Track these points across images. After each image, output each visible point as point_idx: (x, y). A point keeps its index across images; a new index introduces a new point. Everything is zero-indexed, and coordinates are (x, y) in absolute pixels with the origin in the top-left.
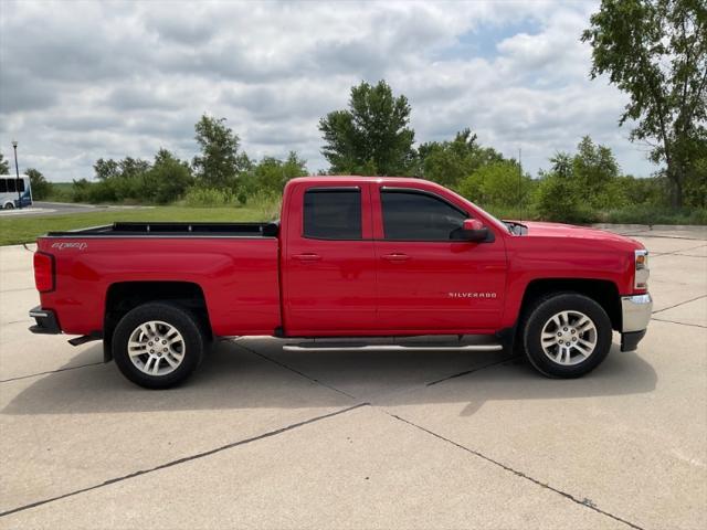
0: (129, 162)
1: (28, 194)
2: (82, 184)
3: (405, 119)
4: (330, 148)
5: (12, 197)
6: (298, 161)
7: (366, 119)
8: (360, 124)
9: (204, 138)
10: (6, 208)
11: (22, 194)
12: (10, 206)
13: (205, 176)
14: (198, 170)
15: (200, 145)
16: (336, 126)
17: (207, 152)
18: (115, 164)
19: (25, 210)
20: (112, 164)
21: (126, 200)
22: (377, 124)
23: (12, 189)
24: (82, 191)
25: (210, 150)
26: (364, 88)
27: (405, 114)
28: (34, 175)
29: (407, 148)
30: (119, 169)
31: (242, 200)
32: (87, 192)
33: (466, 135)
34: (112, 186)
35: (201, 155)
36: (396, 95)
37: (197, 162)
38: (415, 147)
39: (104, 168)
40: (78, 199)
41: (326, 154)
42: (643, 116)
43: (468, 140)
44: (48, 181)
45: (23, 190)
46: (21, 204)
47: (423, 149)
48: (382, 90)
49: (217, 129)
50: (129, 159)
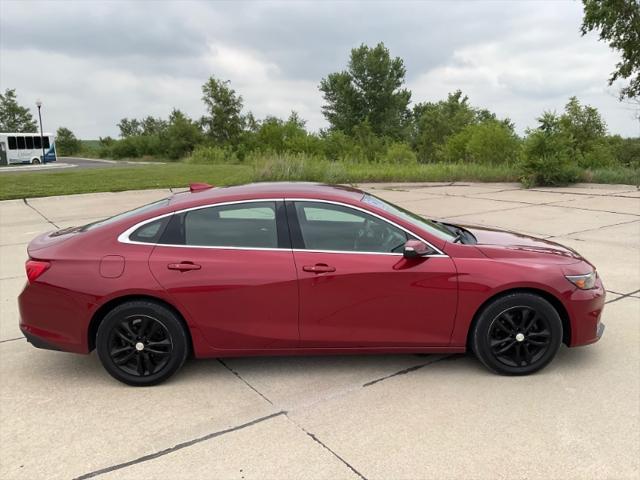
0: (150, 121)
1: (52, 151)
2: (107, 142)
3: (401, 80)
4: (330, 108)
5: (37, 153)
6: (299, 121)
7: (364, 80)
8: (359, 85)
9: (211, 99)
10: (32, 164)
11: (47, 151)
12: (36, 161)
13: (211, 134)
14: (206, 129)
15: (207, 106)
16: (336, 86)
17: (213, 112)
18: (138, 124)
19: (49, 165)
20: (135, 123)
21: (145, 157)
22: (374, 86)
23: (38, 146)
24: (107, 147)
25: (215, 111)
26: (363, 50)
27: (400, 75)
28: (64, 133)
29: (403, 108)
30: (141, 128)
31: (241, 157)
32: (110, 148)
33: (458, 95)
34: (133, 143)
35: (209, 115)
36: (392, 57)
37: (204, 121)
38: (410, 107)
39: (127, 127)
40: (103, 155)
41: (325, 114)
42: (635, 75)
43: (460, 100)
44: (78, 138)
45: (48, 147)
46: (46, 159)
47: (417, 109)
48: (380, 52)
49: (222, 90)
50: (150, 118)
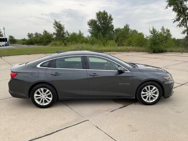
1: (8, 43)
2: (24, 40)
3: (112, 21)
4: (91, 30)
5: (4, 43)
6: (82, 34)
7: (101, 22)
8: (99, 23)
9: (56, 27)
11: (6, 42)
12: (3, 46)
13: (56, 38)
14: (54, 36)
15: (55, 29)
16: (92, 23)
17: (57, 31)
18: (33, 34)
19: (7, 47)
21: (36, 44)
22: (104, 23)
23: (4, 41)
24: (24, 42)
26: (100, 13)
28: (11, 37)
29: (112, 30)
31: (65, 44)
34: (32, 40)
35: (55, 32)
36: (109, 15)
37: (54, 34)
38: (114, 30)
39: (30, 35)
40: (23, 44)
42: (180, 21)
44: (15, 39)
45: (7, 41)
46: (6, 45)
48: (105, 13)
50: (37, 33)
